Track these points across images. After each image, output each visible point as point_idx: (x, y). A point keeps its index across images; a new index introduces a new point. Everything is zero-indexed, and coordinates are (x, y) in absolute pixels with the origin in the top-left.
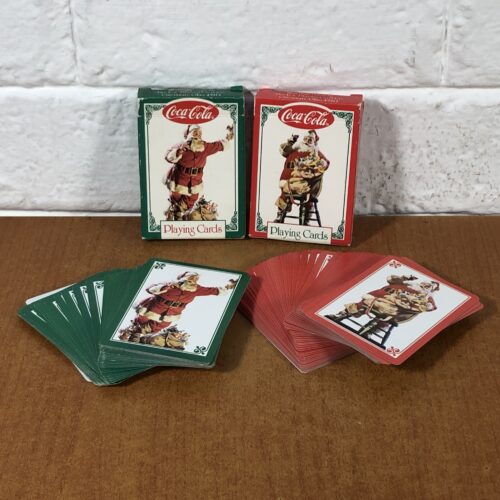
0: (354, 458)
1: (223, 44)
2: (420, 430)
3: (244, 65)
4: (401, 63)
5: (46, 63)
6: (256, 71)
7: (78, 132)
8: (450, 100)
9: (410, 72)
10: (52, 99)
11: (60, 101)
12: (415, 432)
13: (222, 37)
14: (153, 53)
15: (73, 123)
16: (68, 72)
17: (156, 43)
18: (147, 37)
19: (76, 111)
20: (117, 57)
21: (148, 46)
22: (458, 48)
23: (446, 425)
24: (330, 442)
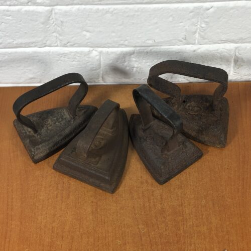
0: (161, 198)
1: (113, 34)
2: (183, 186)
3: (122, 40)
4: (180, 38)
5: (47, 41)
6: (126, 42)
7: (60, 61)
8: (199, 49)
9: (184, 41)
10: (50, 52)
11: (53, 52)
12: (181, 186)
13: (113, 32)
14: (87, 38)
15: (58, 59)
16: (55, 43)
17: (88, 34)
18: (84, 33)
19: (58, 55)
20: (73, 39)
21: (85, 35)
22: (202, 34)
23: (191, 183)
24: (153, 192)
